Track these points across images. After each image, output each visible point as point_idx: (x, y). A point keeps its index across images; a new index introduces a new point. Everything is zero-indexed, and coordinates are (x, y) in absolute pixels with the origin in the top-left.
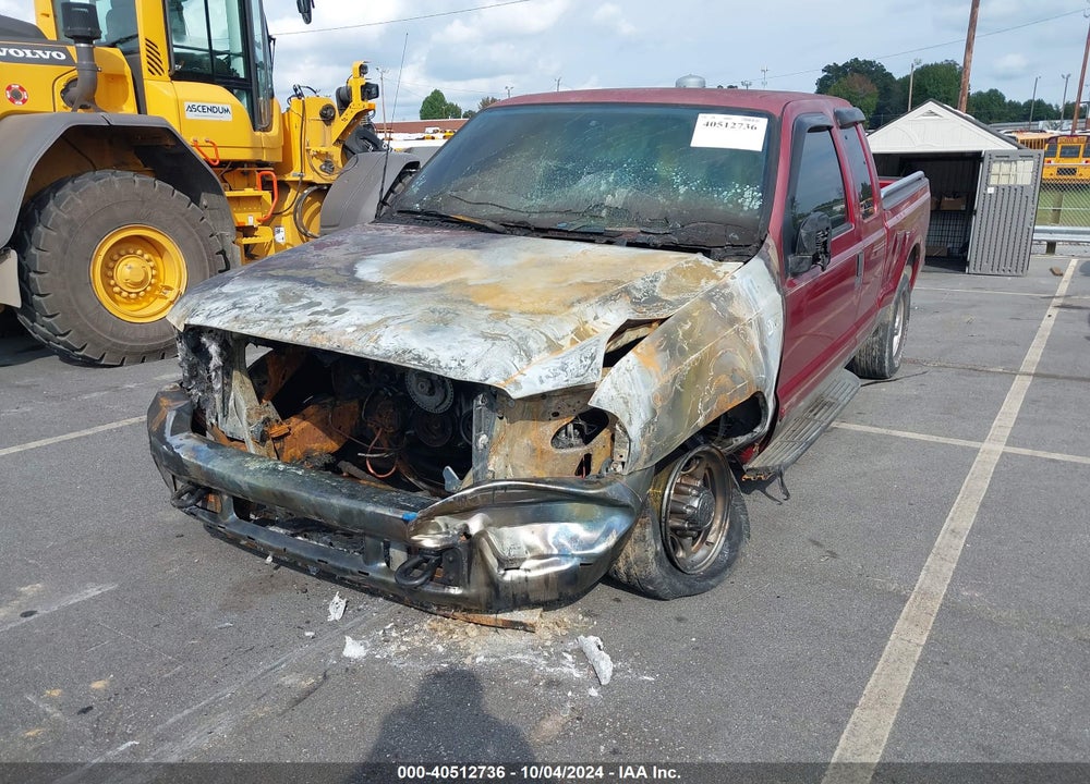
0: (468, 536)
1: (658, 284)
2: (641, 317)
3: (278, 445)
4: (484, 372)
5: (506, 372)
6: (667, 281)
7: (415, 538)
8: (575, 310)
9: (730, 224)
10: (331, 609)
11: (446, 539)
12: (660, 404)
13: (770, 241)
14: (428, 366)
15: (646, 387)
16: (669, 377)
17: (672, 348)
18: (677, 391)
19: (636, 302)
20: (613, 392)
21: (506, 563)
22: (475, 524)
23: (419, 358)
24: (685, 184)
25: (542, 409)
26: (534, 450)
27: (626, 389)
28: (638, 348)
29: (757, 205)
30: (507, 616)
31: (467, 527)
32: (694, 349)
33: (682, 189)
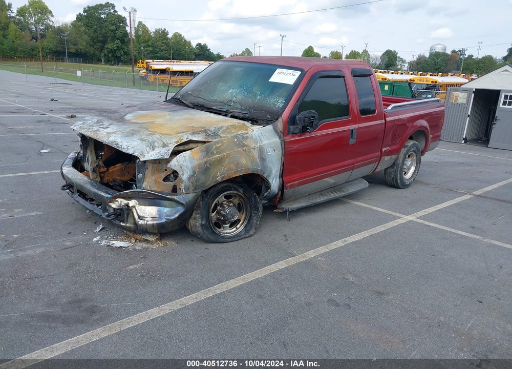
0: (128, 206)
1: (221, 130)
2: (207, 140)
3: (102, 175)
4: (134, 151)
5: (142, 152)
6: (226, 129)
7: (110, 204)
8: (179, 135)
9: (270, 112)
10: (97, 229)
11: (120, 206)
12: (198, 170)
13: (280, 120)
14: (118, 147)
15: (191, 163)
16: (203, 161)
17: (208, 152)
18: (207, 166)
19: (208, 135)
20: (176, 163)
21: (140, 218)
22: (132, 203)
23: (117, 144)
24: (260, 95)
25: (160, 167)
26: (156, 181)
27: (182, 163)
28: (193, 150)
29: (281, 105)
30: (144, 237)
31: (128, 203)
32: (218, 153)
33: (258, 97)
